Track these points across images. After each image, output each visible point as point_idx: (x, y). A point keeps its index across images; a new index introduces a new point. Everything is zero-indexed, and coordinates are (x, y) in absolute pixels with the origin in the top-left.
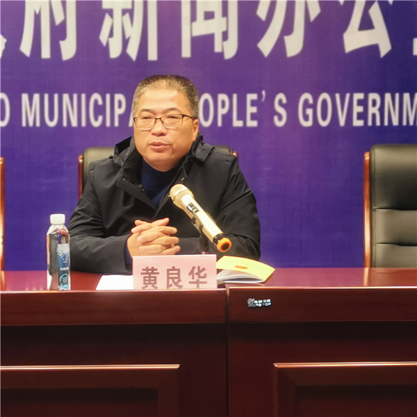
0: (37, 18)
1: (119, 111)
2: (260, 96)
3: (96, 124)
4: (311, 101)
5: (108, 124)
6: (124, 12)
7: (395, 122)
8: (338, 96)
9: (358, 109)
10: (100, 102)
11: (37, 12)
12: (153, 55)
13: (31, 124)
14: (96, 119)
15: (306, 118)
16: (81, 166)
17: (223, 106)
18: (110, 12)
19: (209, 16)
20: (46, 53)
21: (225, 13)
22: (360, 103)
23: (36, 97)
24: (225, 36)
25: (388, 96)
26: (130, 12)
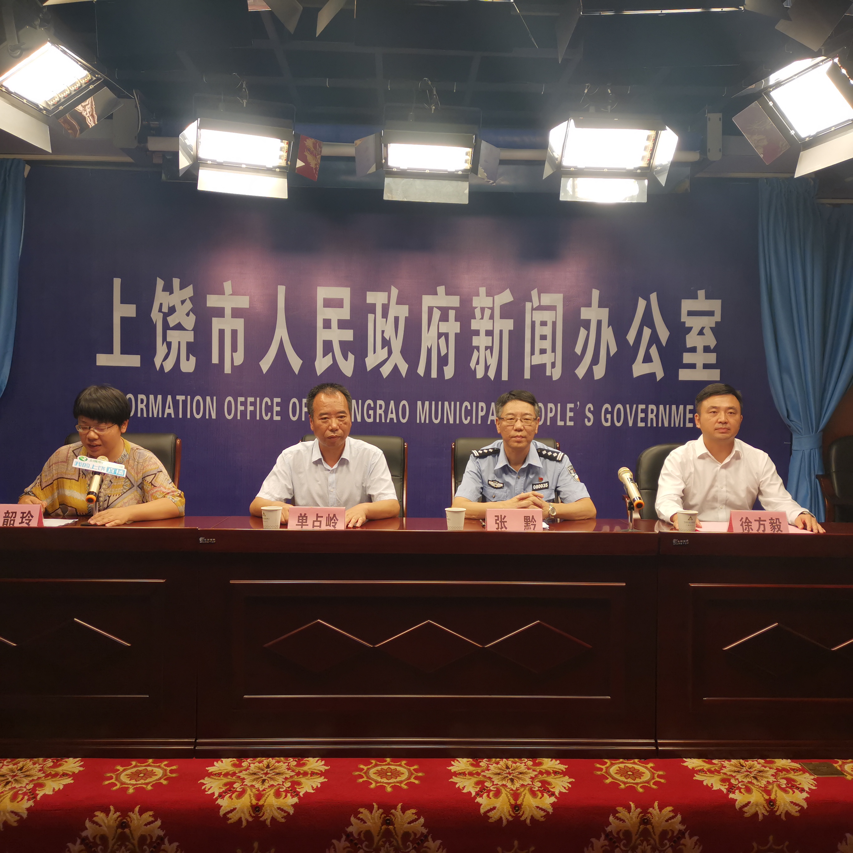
0: (429, 351)
1: (481, 414)
2: (576, 405)
3: (466, 422)
4: (610, 410)
5: (474, 422)
6: (487, 348)
7: (666, 425)
8: (628, 406)
9: (641, 415)
10: (469, 408)
11: (429, 348)
12: (505, 377)
13: (423, 422)
14: (466, 419)
15: (606, 420)
16: (454, 451)
17: (551, 412)
18: (478, 348)
19: (543, 351)
20: (434, 375)
21: (554, 350)
22: (643, 411)
23: (427, 403)
24: (553, 365)
25: (661, 407)
26: (491, 348)
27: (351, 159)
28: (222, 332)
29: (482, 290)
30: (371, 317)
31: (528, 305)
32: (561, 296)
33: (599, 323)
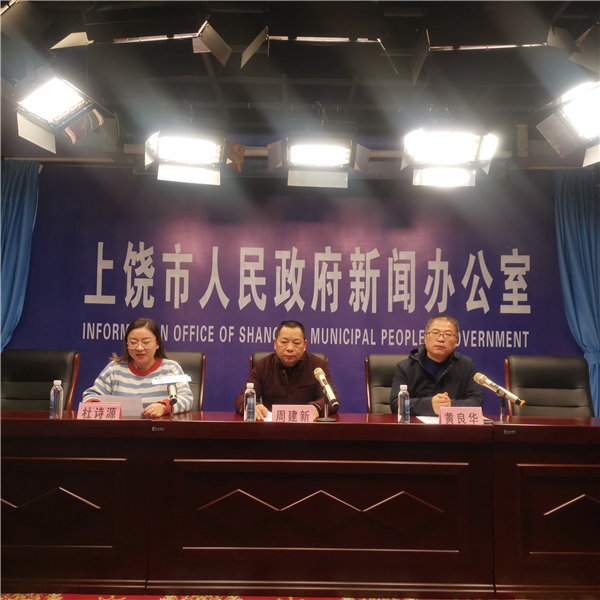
0: (320, 292)
1: (357, 337)
3: (346, 343)
5: (352, 343)
6: (361, 290)
7: (492, 345)
8: (464, 332)
9: (474, 338)
10: (348, 333)
11: (320, 290)
12: (374, 311)
13: (315, 343)
14: (346, 341)
17: (408, 336)
18: (354, 290)
19: (401, 292)
20: (323, 309)
21: (409, 292)
22: (474, 335)
23: (318, 329)
24: (409, 302)
25: (488, 333)
26: (364, 290)
27: (265, 158)
28: (173, 279)
29: (358, 249)
30: (278, 268)
31: (390, 260)
32: (414, 253)
33: (442, 272)
